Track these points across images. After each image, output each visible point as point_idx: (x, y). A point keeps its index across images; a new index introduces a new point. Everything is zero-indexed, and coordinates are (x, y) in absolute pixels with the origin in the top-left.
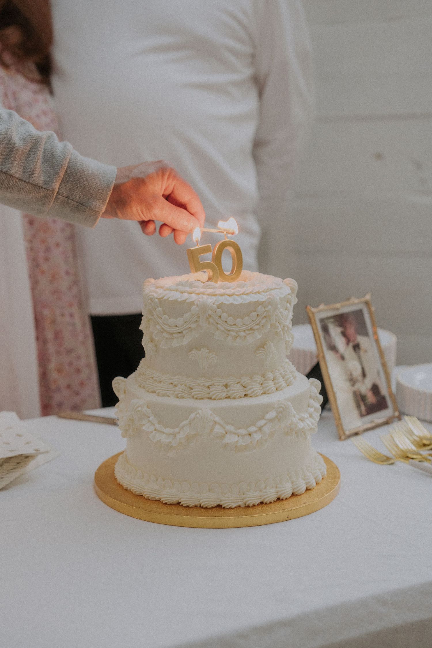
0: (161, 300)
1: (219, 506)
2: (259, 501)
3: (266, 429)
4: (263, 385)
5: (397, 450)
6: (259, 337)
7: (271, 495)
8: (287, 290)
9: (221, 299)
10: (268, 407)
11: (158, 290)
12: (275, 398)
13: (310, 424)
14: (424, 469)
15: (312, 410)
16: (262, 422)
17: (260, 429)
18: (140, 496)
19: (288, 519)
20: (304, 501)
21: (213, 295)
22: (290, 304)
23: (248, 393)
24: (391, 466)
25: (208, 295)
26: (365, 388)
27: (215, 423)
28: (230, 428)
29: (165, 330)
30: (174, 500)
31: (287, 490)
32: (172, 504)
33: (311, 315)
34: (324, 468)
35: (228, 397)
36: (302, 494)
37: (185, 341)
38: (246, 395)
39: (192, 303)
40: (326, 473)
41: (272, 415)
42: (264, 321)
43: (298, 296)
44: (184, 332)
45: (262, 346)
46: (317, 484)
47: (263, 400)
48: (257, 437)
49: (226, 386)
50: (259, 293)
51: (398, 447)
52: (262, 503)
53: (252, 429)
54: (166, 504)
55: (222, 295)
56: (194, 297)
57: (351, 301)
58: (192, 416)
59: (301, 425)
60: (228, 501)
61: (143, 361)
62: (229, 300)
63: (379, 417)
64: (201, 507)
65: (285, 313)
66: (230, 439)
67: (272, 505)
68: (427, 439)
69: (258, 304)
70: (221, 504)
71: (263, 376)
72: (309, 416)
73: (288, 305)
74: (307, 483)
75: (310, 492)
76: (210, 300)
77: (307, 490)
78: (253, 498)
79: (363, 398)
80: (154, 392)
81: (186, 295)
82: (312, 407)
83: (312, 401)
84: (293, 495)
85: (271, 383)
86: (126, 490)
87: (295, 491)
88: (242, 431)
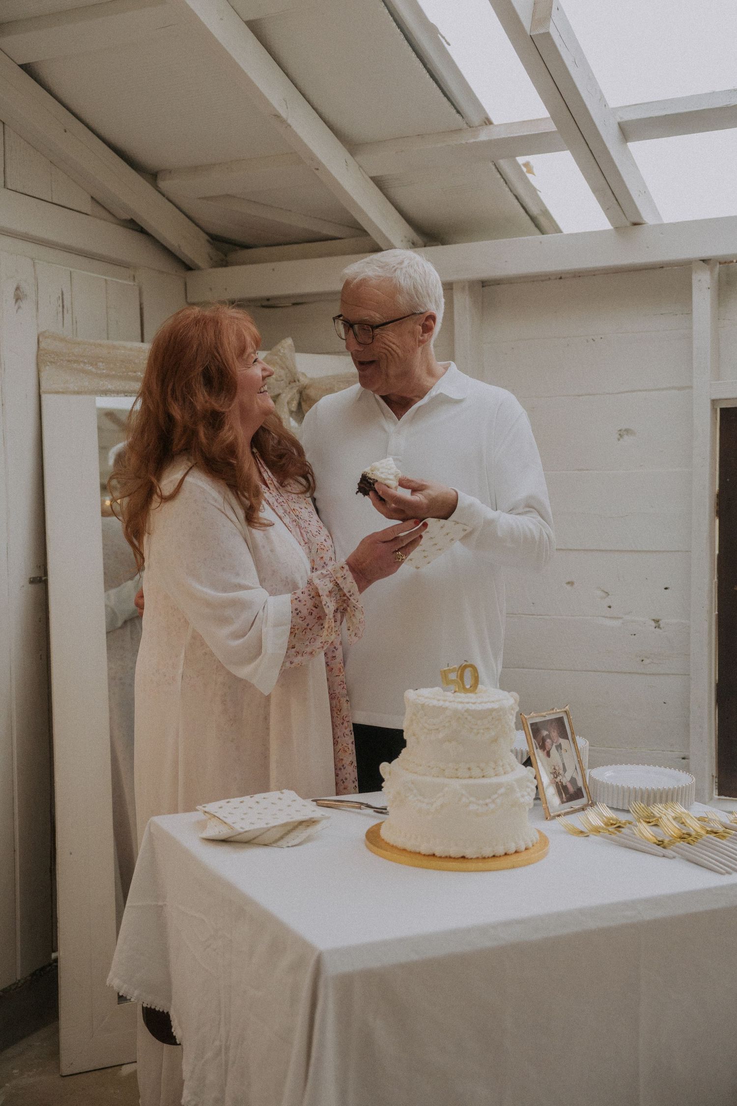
0: (423, 705)
1: (463, 857)
2: (492, 855)
3: (498, 801)
4: (495, 770)
5: (591, 827)
6: (493, 734)
7: (500, 850)
8: (512, 701)
9: (468, 706)
10: (499, 785)
11: (420, 698)
12: (503, 779)
13: (528, 800)
14: (612, 840)
15: (529, 790)
16: (495, 796)
17: (493, 801)
18: (404, 850)
19: (513, 867)
20: (523, 856)
21: (461, 703)
22: (514, 711)
23: (485, 774)
24: (587, 838)
25: (458, 702)
26: (566, 780)
27: (462, 795)
28: (472, 799)
29: (425, 728)
30: (431, 852)
31: (512, 848)
32: (429, 856)
33: (524, 720)
34: (537, 836)
35: (471, 777)
36: (522, 852)
37: (441, 736)
38: (483, 777)
39: (447, 708)
40: (539, 839)
41: (502, 790)
42: (497, 722)
43: (519, 706)
44: (440, 729)
45: (495, 740)
46: (533, 846)
47: (494, 780)
48: (492, 806)
49: (469, 769)
50: (493, 702)
51: (590, 823)
52: (494, 856)
53: (488, 801)
54: (424, 855)
55: (468, 703)
56: (447, 704)
57: (555, 711)
58: (446, 789)
59: (522, 800)
60: (469, 853)
61: (404, 751)
62: (473, 707)
63: (577, 804)
64: (450, 857)
65: (511, 717)
66: (472, 807)
67: (502, 858)
68: (613, 820)
69: (492, 710)
70: (465, 855)
71: (495, 763)
72: (527, 794)
73: (513, 711)
74: (526, 844)
75: (528, 850)
76: (460, 707)
77: (526, 849)
78: (488, 852)
79: (565, 788)
80: (416, 773)
81: (441, 703)
82: (529, 787)
83: (529, 784)
84: (516, 852)
85: (501, 769)
86: (393, 846)
87: (517, 849)
88: (481, 802)
